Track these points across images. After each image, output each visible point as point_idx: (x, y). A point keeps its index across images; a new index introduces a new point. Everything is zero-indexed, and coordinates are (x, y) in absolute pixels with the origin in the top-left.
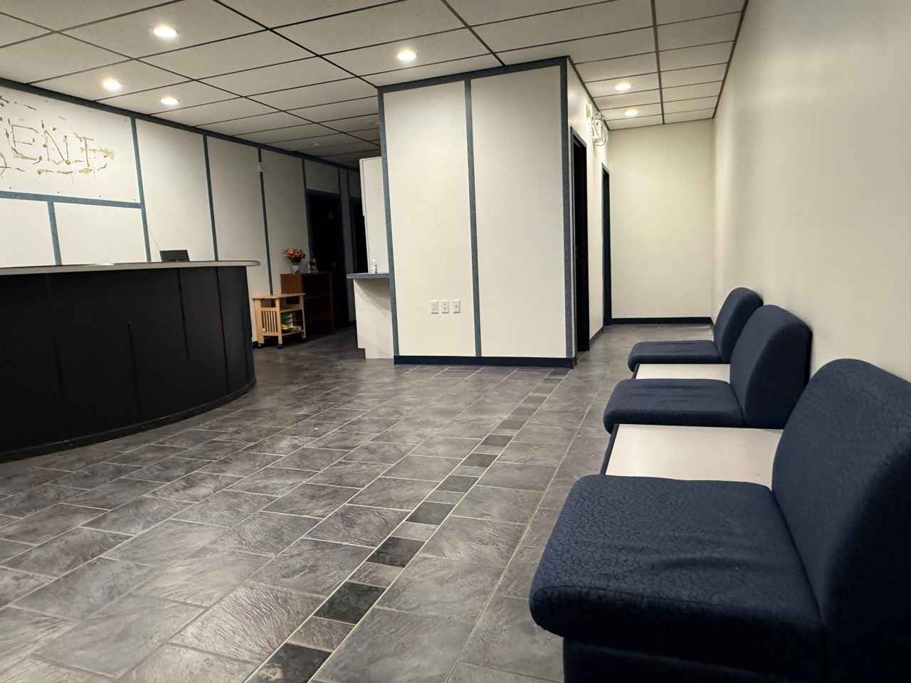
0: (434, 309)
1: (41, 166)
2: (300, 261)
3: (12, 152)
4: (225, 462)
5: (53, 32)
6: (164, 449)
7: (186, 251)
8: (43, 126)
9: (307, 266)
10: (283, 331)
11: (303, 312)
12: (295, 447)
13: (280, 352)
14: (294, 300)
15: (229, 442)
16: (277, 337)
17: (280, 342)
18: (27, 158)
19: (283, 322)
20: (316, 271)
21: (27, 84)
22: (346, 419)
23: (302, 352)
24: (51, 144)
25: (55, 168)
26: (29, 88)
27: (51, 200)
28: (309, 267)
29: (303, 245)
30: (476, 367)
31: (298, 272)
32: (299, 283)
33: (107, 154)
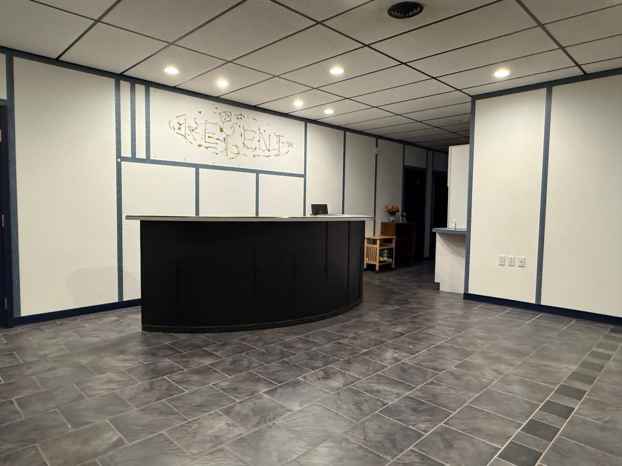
0: (502, 262)
1: (255, 153)
2: (395, 214)
3: (242, 145)
4: (349, 362)
5: (275, 76)
6: (308, 342)
7: (326, 205)
8: (259, 130)
9: (399, 218)
10: (380, 262)
11: (394, 249)
12: (397, 360)
13: (377, 276)
14: (389, 241)
15: (350, 346)
16: (375, 265)
17: (377, 268)
18: (249, 148)
19: (381, 255)
20: (405, 221)
21: (255, 106)
22: (432, 343)
23: (391, 278)
24: (262, 141)
25: (262, 154)
26: (256, 108)
27: (257, 172)
28: (401, 218)
29: (398, 204)
30: (536, 313)
31: (393, 221)
32: (394, 229)
33: (290, 145)
